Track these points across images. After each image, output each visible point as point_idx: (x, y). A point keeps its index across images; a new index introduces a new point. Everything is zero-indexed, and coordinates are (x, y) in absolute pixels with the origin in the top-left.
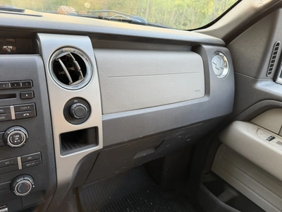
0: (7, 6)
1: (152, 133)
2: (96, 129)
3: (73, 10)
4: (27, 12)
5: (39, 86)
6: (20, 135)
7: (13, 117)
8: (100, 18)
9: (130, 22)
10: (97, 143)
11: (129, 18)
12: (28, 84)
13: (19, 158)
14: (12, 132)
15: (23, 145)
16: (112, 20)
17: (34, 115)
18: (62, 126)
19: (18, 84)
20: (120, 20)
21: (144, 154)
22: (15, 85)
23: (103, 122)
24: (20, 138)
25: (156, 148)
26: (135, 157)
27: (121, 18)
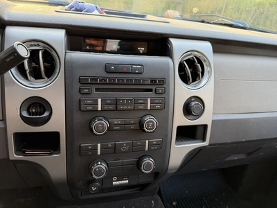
0: (128, 11)
1: (254, 139)
2: (205, 126)
3: (177, 14)
4: (149, 17)
5: (169, 84)
6: (153, 122)
7: (149, 108)
8: (203, 22)
9: (231, 26)
10: (204, 139)
11: (230, 22)
12: (162, 82)
13: (147, 141)
14: (147, 119)
15: (154, 131)
16: (213, 23)
17: (162, 108)
18: (180, 120)
19: (155, 81)
20: (221, 24)
21: (236, 158)
22: (153, 81)
23: (213, 121)
24: (153, 125)
25: (249, 154)
26: (227, 159)
27: (223, 23)
